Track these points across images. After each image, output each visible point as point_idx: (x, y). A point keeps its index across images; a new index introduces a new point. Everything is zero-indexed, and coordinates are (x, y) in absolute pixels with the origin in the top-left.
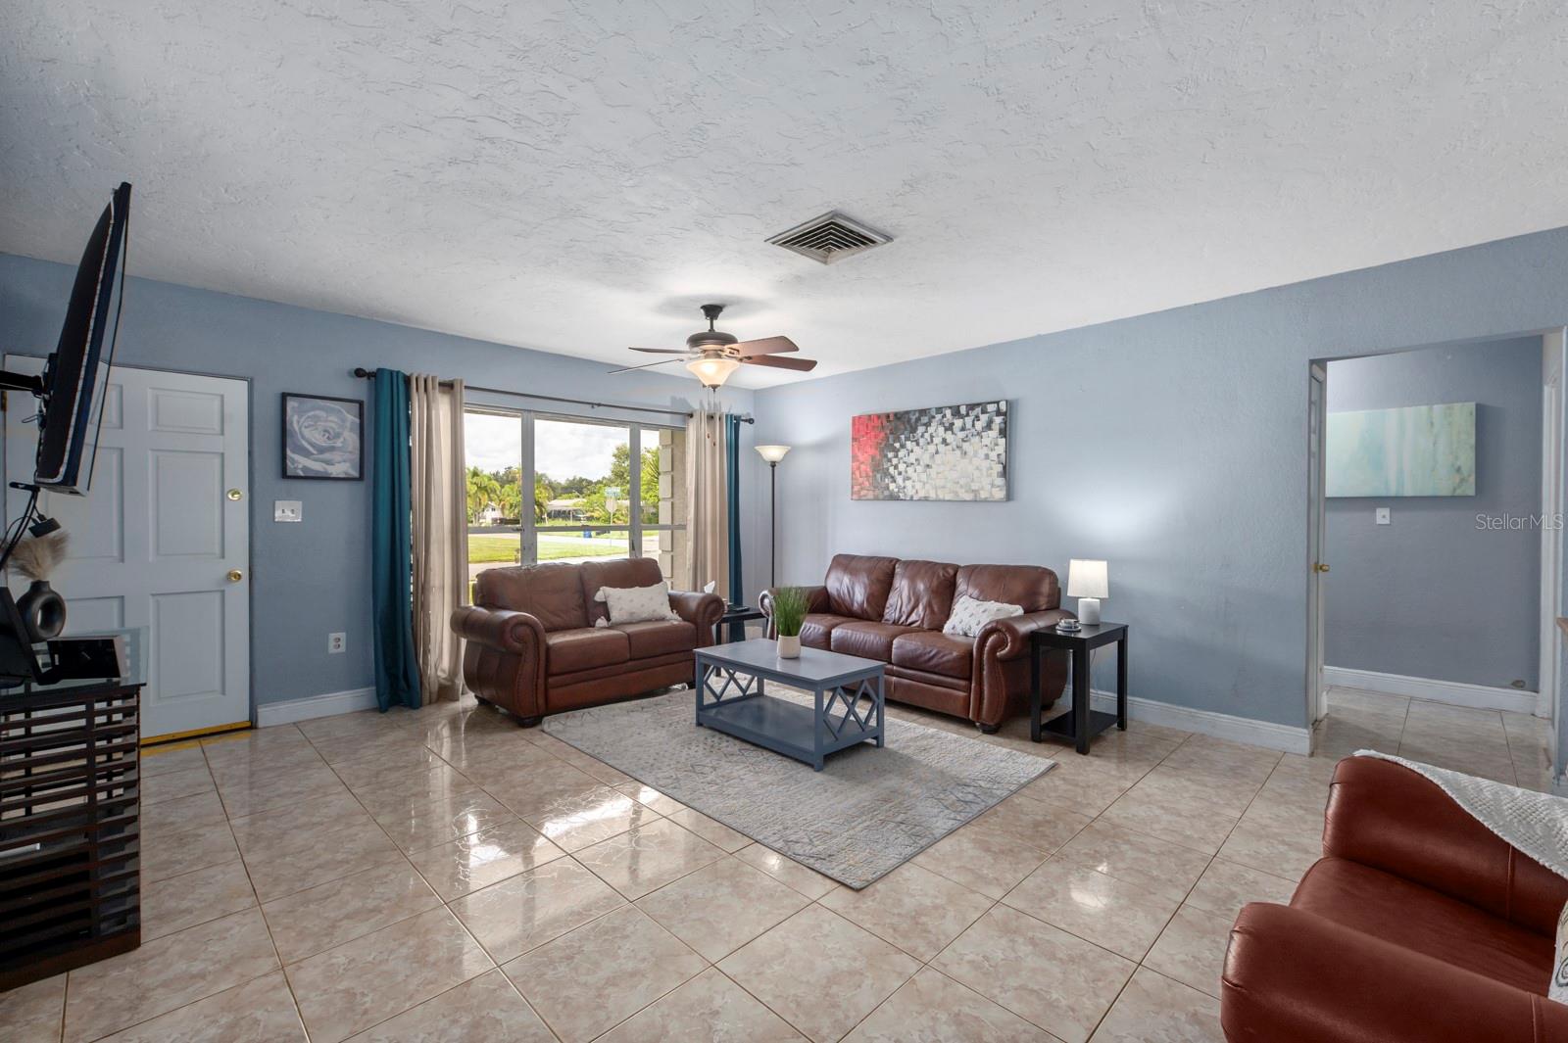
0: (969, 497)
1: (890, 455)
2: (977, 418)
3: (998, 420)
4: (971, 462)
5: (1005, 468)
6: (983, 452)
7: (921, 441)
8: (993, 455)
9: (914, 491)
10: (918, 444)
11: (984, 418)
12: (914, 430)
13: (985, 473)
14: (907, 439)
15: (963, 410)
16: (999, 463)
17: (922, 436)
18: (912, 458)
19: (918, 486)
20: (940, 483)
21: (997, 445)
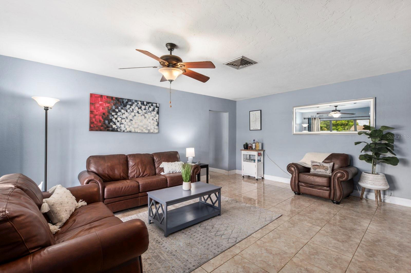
0: (147, 131)
1: (113, 114)
2: (150, 107)
3: (157, 109)
4: (147, 120)
5: (158, 123)
6: (152, 118)
7: (128, 111)
8: (155, 119)
9: (125, 129)
10: (127, 111)
11: (152, 107)
12: (125, 106)
13: (152, 124)
14: (122, 109)
15: (145, 103)
16: (157, 122)
17: (129, 109)
18: (124, 116)
19: (127, 127)
20: (136, 126)
21: (156, 116)
